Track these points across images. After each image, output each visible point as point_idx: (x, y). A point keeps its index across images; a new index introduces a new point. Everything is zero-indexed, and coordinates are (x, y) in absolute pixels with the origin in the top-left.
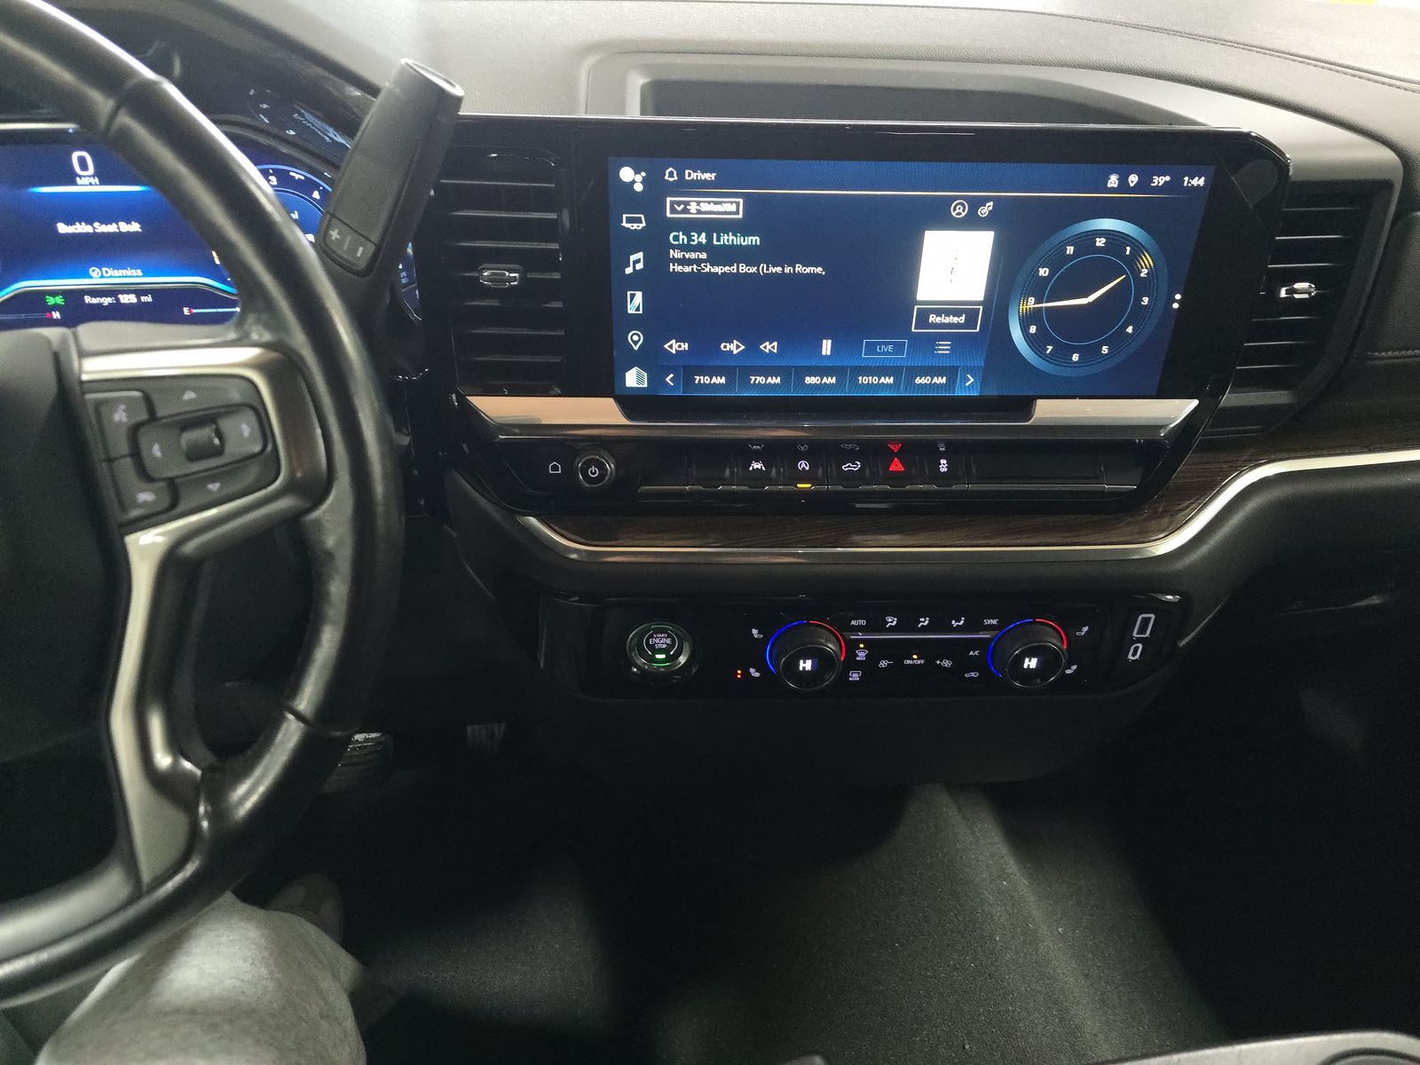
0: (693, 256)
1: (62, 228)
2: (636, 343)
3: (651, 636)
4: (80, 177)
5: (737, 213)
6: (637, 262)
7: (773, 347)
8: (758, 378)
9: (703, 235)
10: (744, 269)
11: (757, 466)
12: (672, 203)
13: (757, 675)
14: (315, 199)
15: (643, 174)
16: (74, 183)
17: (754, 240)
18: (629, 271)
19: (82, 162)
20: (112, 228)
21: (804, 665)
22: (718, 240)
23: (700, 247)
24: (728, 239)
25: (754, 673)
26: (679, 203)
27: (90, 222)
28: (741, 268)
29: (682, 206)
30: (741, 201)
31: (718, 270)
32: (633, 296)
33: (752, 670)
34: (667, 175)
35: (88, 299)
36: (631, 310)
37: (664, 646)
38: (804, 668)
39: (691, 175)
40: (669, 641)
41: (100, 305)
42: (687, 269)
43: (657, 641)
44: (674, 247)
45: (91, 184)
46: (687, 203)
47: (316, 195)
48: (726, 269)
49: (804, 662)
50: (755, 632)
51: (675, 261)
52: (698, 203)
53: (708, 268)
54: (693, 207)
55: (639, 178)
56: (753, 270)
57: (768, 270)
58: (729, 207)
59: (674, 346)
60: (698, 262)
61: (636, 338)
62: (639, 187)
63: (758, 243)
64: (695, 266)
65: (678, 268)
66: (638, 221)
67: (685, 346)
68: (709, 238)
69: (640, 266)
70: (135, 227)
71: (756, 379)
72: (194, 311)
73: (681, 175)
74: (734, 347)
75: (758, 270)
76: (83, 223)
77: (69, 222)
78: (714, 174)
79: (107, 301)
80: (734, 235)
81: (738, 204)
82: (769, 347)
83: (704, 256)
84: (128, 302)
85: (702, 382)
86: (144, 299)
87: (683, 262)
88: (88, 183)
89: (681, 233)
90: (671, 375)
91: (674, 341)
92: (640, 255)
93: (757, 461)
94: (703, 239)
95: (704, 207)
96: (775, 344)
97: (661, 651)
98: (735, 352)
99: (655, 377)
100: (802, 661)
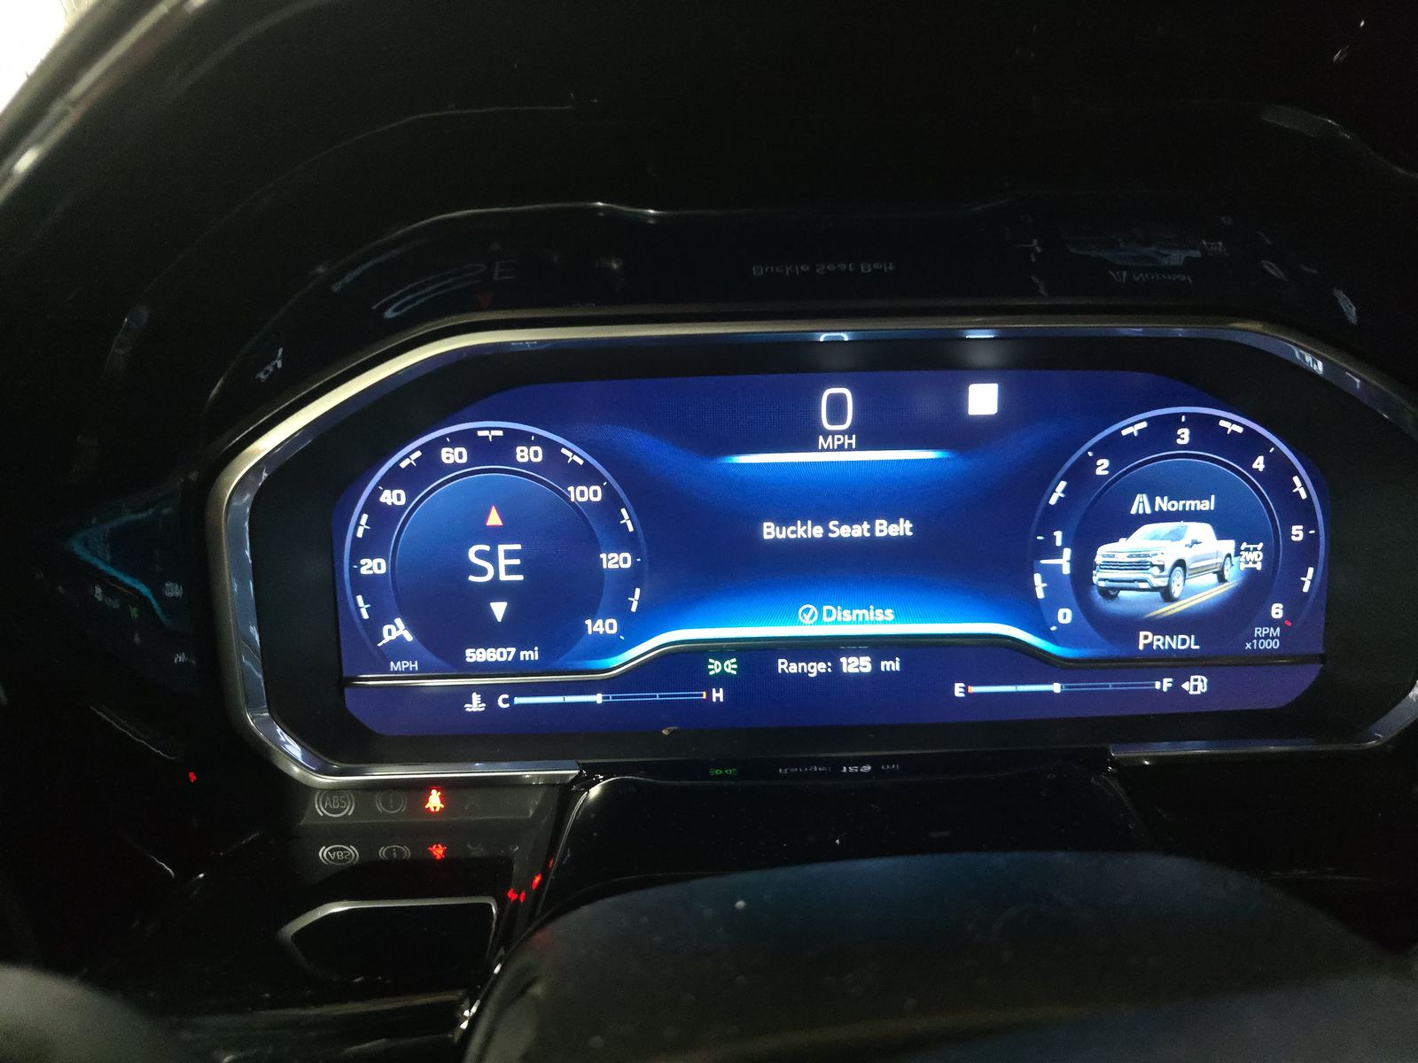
1: (770, 531)
4: (826, 434)
14: (1255, 472)
16: (812, 446)
19: (837, 406)
20: (859, 531)
27: (821, 520)
35: (783, 665)
41: (803, 676)
45: (841, 448)
47: (1259, 464)
70: (903, 528)
72: (972, 689)
76: (809, 522)
77: (783, 521)
79: (816, 668)
84: (857, 671)
86: (886, 665)
88: (836, 446)
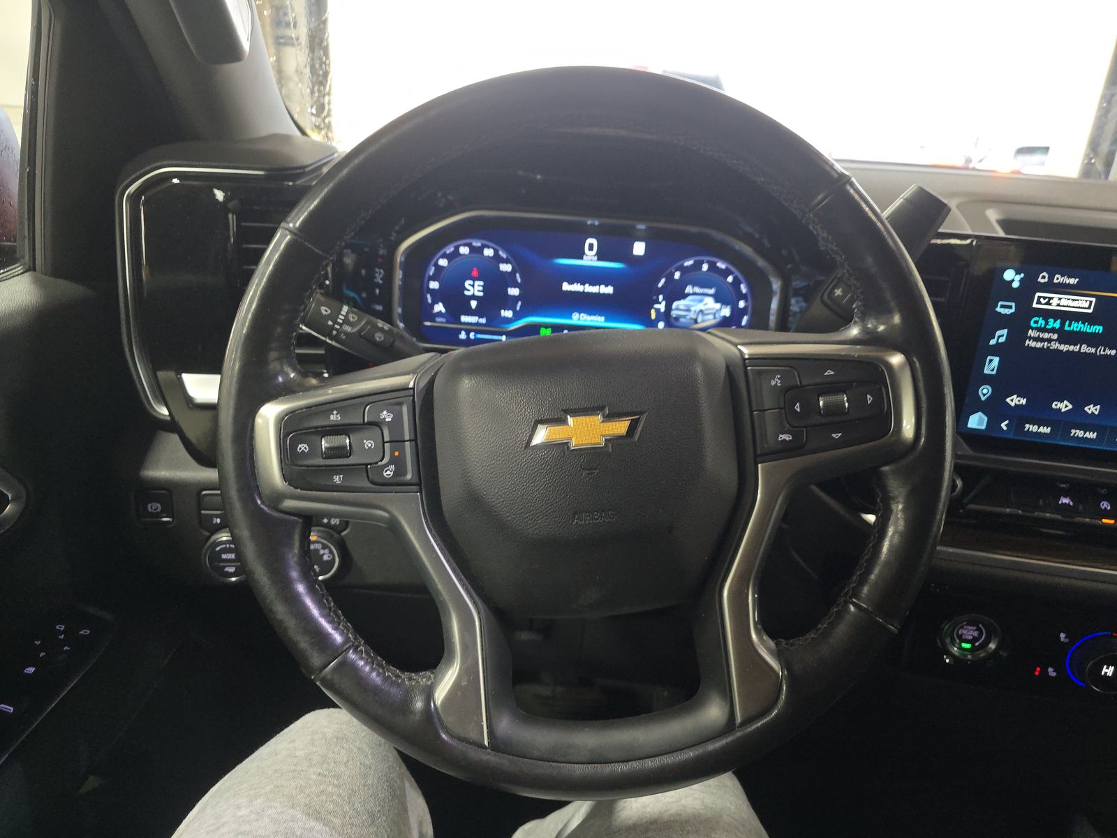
0: (1046, 336)
1: (565, 287)
2: (984, 395)
3: (962, 627)
4: (587, 255)
5: (1089, 308)
6: (1002, 335)
7: (1096, 410)
8: (1078, 431)
9: (1059, 321)
10: (1085, 348)
11: (1065, 500)
12: (1039, 297)
13: (1054, 674)
14: (728, 282)
15: (1022, 275)
16: (581, 258)
17: (1098, 329)
18: (993, 342)
19: (591, 246)
20: (595, 289)
21: (1107, 671)
22: (1070, 325)
23: (1053, 330)
24: (1077, 326)
25: (1051, 672)
26: (1045, 298)
27: (583, 284)
28: (1082, 348)
29: (1047, 300)
30: (1094, 300)
31: (1064, 348)
32: (991, 361)
33: (1050, 670)
34: (1040, 277)
35: (565, 333)
36: (986, 371)
37: (971, 638)
38: (1106, 673)
39: (1058, 279)
40: (976, 634)
42: (1039, 345)
43: (965, 632)
44: (1033, 329)
46: (1051, 298)
47: (730, 279)
48: (1071, 348)
49: (1108, 668)
50: (1062, 635)
51: (1030, 338)
52: (1060, 299)
53: (1055, 346)
54: (1054, 302)
55: (1018, 278)
56: (1093, 350)
57: (1104, 351)
58: (1083, 304)
59: (1014, 400)
60: (1050, 341)
61: (985, 391)
62: (1016, 285)
63: (1100, 332)
64: (1046, 343)
65: (1033, 344)
66: (1010, 307)
67: (1023, 401)
68: (1063, 325)
69: (1002, 340)
70: (609, 290)
71: (1075, 433)
73: (1051, 278)
74: (1064, 406)
75: (1096, 351)
76: (579, 284)
77: (571, 283)
78: (1077, 280)
80: (1084, 323)
81: (1091, 302)
82: (1092, 409)
83: (1055, 336)
85: (1030, 430)
87: (1037, 339)
88: (590, 259)
89: (1041, 318)
90: (1007, 422)
91: (1015, 396)
92: (1005, 332)
93: (1065, 497)
94: (1057, 325)
95: (1063, 302)
96: (1098, 407)
97: (967, 641)
98: (1063, 410)
99: (993, 423)
100: (1105, 667)
